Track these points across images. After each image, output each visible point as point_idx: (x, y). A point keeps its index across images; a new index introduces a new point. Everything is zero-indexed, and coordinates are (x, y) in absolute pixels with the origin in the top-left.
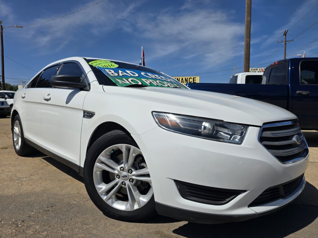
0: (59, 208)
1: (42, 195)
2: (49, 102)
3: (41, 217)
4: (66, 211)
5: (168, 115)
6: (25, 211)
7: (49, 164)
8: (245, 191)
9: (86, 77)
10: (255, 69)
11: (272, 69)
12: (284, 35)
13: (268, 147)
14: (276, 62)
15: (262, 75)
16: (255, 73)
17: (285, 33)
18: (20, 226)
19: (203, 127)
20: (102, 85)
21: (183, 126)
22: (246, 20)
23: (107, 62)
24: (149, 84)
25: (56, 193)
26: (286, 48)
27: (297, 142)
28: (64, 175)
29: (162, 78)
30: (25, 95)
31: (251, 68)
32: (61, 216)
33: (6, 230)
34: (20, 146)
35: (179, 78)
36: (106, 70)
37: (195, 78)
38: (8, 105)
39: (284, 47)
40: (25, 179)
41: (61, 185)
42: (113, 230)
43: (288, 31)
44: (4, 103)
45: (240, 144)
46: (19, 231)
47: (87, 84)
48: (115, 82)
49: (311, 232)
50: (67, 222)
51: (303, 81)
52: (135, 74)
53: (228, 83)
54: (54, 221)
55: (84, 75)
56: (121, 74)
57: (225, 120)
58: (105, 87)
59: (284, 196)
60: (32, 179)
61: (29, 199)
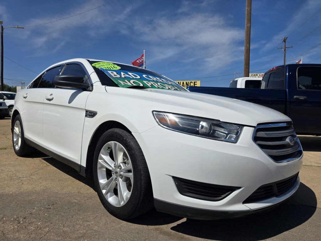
0: (60, 206)
1: (43, 193)
2: (51, 102)
3: (43, 214)
4: (67, 209)
5: (168, 114)
6: (26, 209)
7: (49, 164)
8: (239, 188)
9: (89, 77)
10: (255, 74)
11: (270, 74)
12: (284, 42)
13: (262, 147)
14: (275, 68)
15: (261, 81)
16: (255, 78)
17: (285, 40)
18: (21, 222)
19: (200, 126)
20: (105, 86)
21: (182, 125)
22: (246, 26)
23: (110, 64)
24: (150, 86)
25: (57, 192)
26: (285, 54)
27: (290, 143)
28: (65, 175)
29: (163, 81)
30: (27, 95)
31: (251, 73)
32: (62, 214)
33: (8, 226)
34: (19, 146)
35: (180, 82)
36: (108, 71)
37: (196, 82)
38: (6, 106)
39: (284, 54)
40: (25, 179)
41: (62, 184)
42: (113, 226)
43: (287, 38)
44: (3, 104)
45: (236, 143)
46: (21, 227)
47: (90, 85)
48: (117, 84)
49: (304, 229)
50: (69, 219)
51: (300, 86)
52: (137, 77)
53: (229, 87)
54: (55, 218)
55: (87, 76)
56: (123, 76)
57: (221, 120)
58: (108, 88)
59: (278, 194)
60: (32, 179)
61: (30, 197)
